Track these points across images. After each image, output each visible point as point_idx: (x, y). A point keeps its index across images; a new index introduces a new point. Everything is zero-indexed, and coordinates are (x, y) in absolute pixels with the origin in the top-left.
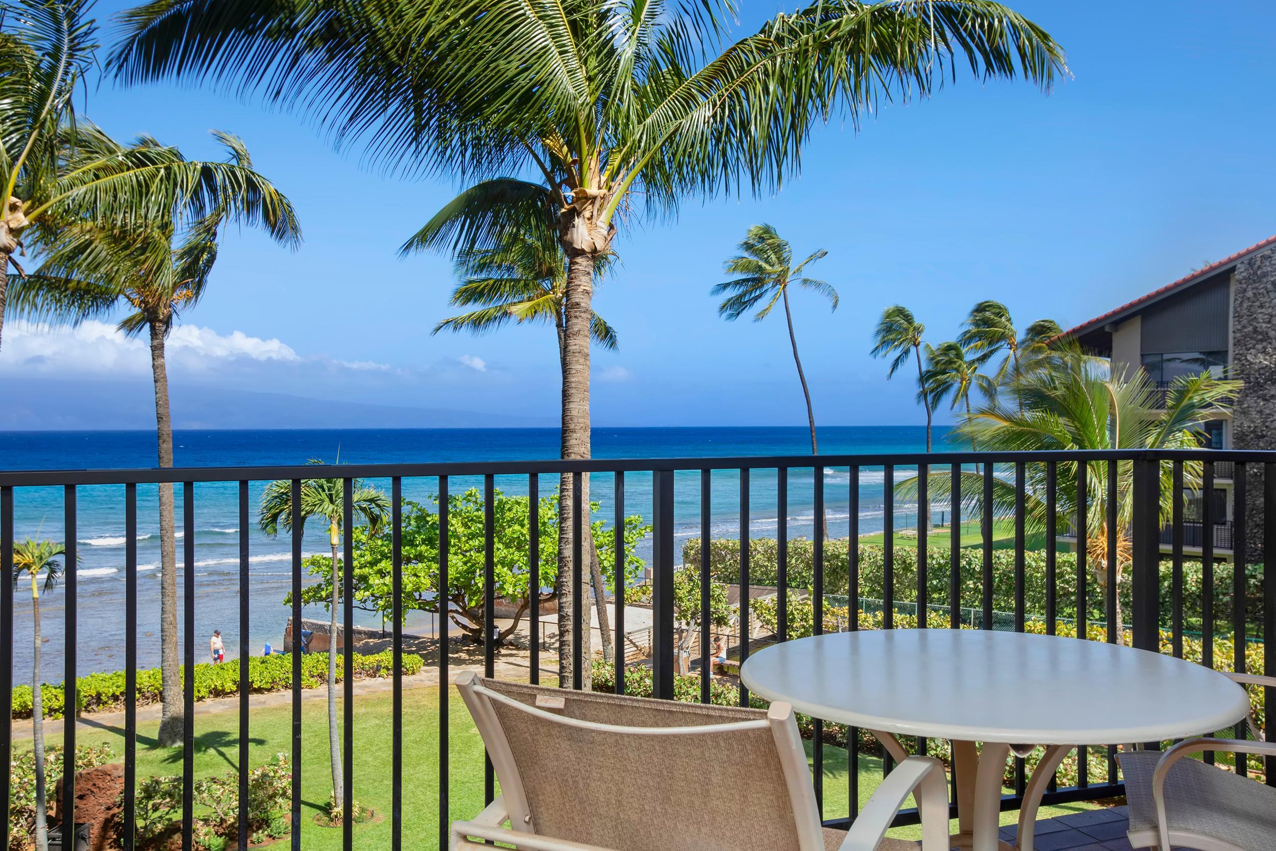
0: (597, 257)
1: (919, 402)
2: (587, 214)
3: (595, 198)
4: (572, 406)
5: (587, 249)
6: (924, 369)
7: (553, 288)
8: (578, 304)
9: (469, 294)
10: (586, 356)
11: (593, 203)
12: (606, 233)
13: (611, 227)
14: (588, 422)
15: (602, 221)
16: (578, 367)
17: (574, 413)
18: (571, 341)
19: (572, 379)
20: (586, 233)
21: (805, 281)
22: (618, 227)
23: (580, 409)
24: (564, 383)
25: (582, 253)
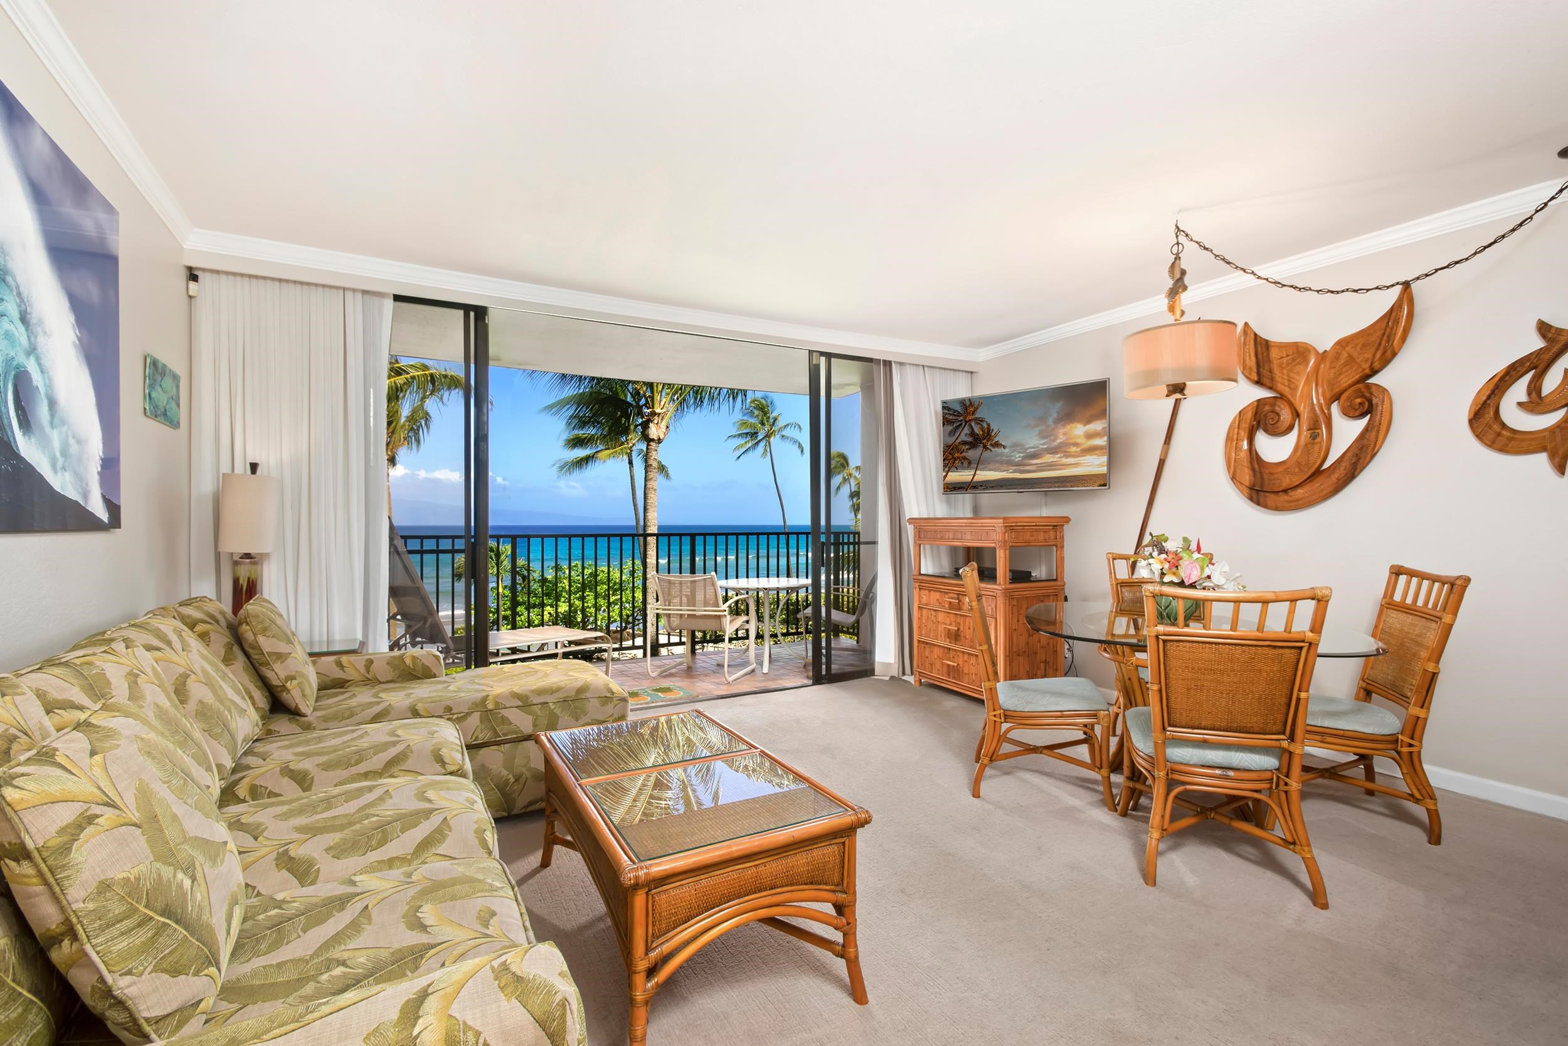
0: (659, 441)
1: (851, 512)
2: (656, 422)
3: (659, 414)
4: (648, 514)
5: (656, 439)
6: (853, 490)
7: (627, 440)
8: (651, 465)
9: (577, 442)
10: (655, 490)
11: (658, 416)
12: (664, 431)
13: (667, 427)
14: (656, 522)
15: (663, 425)
16: (652, 495)
17: (650, 517)
18: (648, 483)
19: (649, 501)
20: (655, 431)
21: (783, 436)
22: (671, 428)
23: (653, 515)
24: (645, 503)
25: (653, 440)
